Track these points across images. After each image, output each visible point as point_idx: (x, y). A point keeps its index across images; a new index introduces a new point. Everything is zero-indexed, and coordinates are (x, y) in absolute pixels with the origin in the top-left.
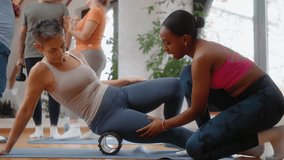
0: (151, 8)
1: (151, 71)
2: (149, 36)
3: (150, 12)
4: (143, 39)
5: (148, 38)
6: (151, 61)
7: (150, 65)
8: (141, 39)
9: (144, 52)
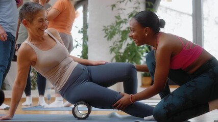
0: (114, 6)
1: (114, 54)
2: (112, 27)
3: (112, 9)
4: (107, 30)
5: (111, 29)
6: (113, 46)
7: (112, 50)
8: (106, 30)
9: (108, 39)
